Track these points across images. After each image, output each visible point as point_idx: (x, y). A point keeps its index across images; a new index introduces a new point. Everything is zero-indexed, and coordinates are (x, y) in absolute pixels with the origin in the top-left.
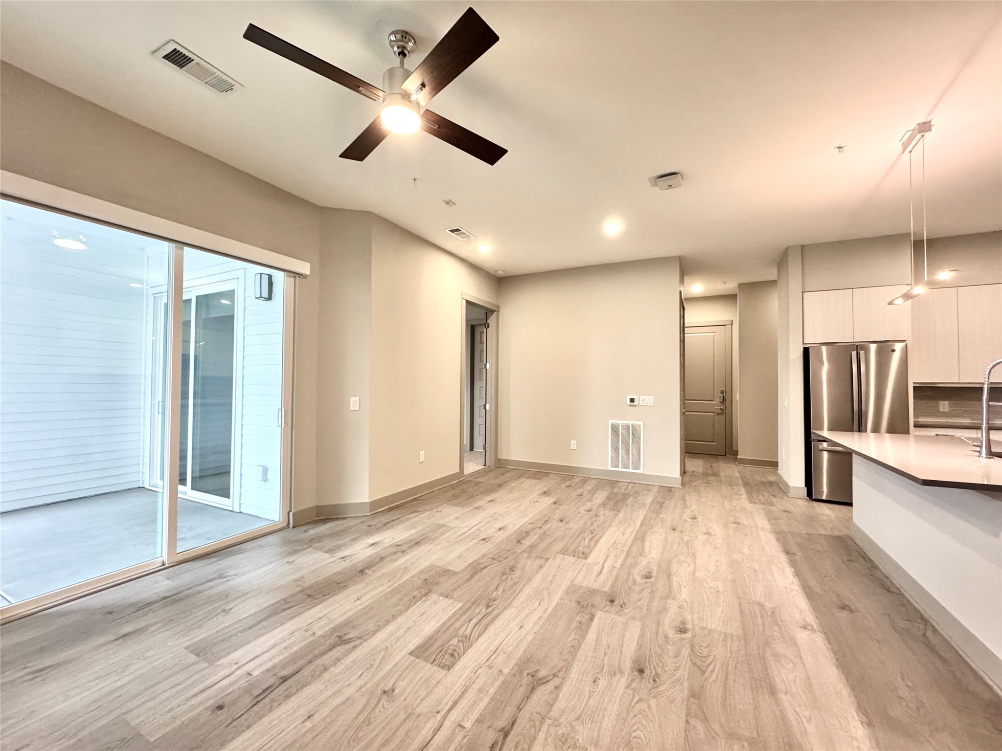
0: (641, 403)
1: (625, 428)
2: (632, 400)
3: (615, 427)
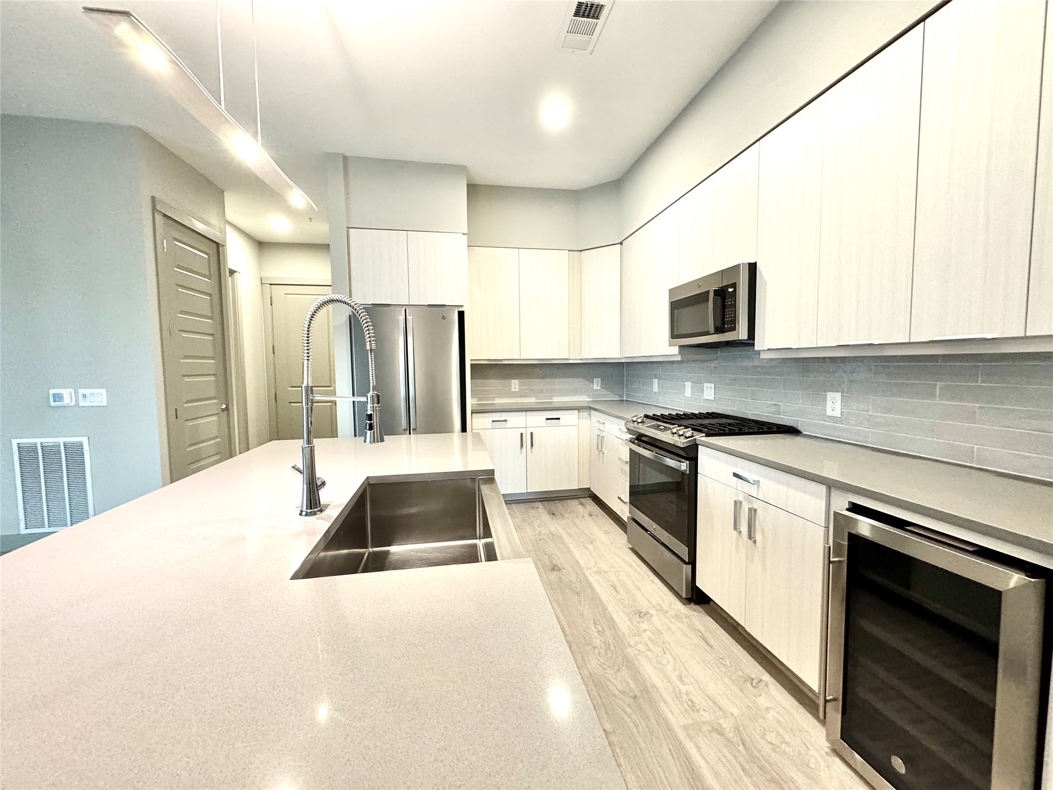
1: (51, 453)
3: (27, 454)
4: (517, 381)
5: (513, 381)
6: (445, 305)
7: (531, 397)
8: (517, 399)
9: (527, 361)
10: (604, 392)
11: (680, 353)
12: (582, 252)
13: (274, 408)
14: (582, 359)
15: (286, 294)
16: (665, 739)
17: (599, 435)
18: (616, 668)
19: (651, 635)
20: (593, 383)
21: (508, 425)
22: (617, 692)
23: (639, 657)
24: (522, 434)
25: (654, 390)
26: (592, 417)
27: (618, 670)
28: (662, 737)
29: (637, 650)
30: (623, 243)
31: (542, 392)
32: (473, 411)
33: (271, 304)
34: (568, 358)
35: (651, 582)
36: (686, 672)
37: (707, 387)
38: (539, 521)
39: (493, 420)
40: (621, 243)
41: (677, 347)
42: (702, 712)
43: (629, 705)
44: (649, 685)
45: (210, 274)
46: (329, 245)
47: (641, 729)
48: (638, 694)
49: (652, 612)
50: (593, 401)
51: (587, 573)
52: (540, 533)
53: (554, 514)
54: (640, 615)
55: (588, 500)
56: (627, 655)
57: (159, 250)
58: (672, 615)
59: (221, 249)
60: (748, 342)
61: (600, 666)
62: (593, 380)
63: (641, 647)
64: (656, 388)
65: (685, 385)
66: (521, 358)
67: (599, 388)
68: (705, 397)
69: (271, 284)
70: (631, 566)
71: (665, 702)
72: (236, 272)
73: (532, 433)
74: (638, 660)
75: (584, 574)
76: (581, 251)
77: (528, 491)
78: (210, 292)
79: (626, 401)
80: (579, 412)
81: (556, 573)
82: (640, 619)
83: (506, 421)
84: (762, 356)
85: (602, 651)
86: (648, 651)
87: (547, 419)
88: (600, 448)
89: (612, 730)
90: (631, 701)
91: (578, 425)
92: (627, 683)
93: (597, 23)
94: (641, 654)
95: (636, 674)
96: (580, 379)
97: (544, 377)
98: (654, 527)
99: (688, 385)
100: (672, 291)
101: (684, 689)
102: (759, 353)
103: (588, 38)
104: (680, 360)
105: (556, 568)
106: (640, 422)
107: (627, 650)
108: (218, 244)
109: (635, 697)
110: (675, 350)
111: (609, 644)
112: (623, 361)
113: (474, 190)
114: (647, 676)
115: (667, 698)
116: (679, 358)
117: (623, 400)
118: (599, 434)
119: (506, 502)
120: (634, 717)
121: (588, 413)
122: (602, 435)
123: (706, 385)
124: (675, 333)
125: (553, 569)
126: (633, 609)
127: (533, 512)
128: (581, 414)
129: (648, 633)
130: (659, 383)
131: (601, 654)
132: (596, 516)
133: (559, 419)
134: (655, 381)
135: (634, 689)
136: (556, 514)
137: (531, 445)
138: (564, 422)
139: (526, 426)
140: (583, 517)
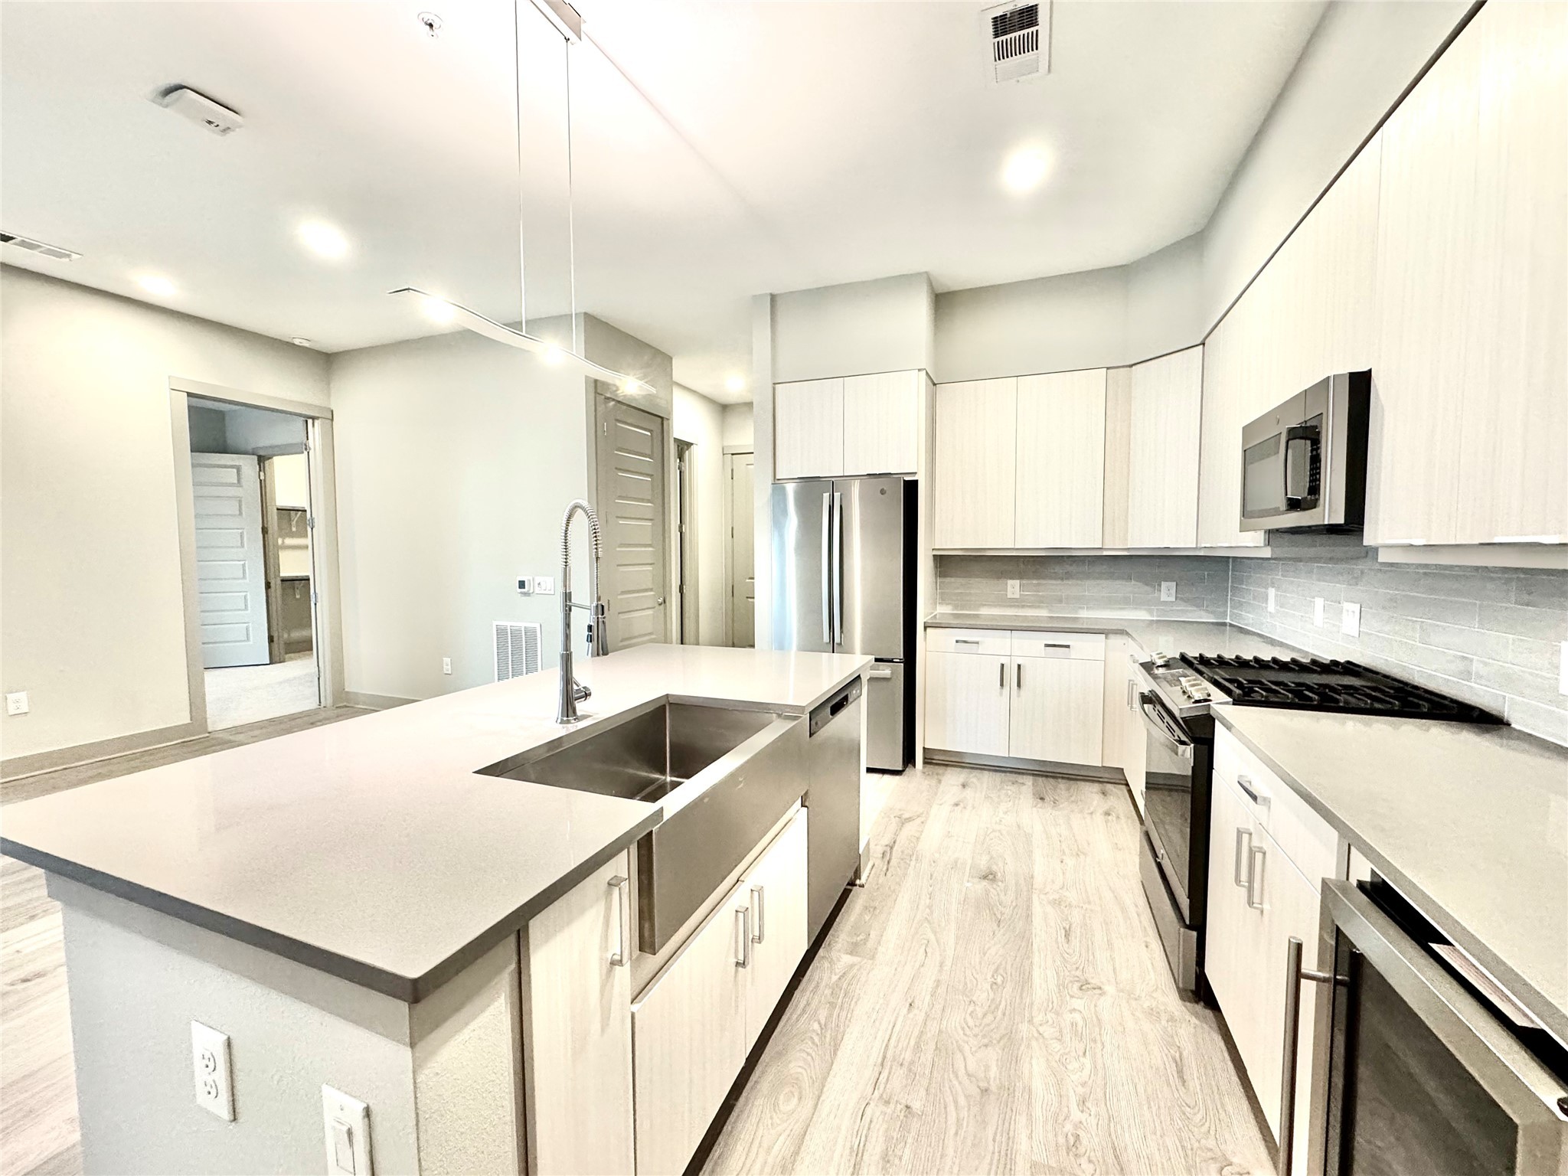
0: (537, 590)
1: (516, 633)
2: (522, 584)
3: (501, 632)
4: (1017, 582)
5: (1010, 582)
6: (890, 474)
7: (1042, 607)
8: (1016, 610)
9: (1026, 551)
10: (1183, 607)
11: (1268, 543)
13: (731, 604)
15: (748, 465)
16: (991, 1164)
18: (986, 1041)
19: (1081, 1023)
20: (1160, 590)
21: (981, 649)
22: (962, 1072)
23: (1034, 1043)
24: (1003, 665)
25: (1269, 609)
27: (986, 1046)
28: (987, 1160)
29: (1038, 1031)
30: (1207, 342)
31: (1060, 601)
32: (927, 625)
33: (732, 478)
34: (1101, 546)
35: (1143, 945)
36: (1100, 1094)
37: (1348, 611)
38: (1011, 803)
39: (958, 639)
40: (1204, 344)
41: (1262, 533)
42: (1083, 1161)
43: (967, 1097)
44: (1019, 1085)
45: (652, 452)
46: (752, 403)
47: (962, 1133)
48: (993, 1088)
49: (1110, 989)
50: (1158, 621)
51: (1035, 897)
52: (1001, 821)
53: (1042, 799)
54: (1082, 986)
55: (1121, 790)
56: (1016, 1032)
57: (599, 433)
58: (1145, 1006)
59: (665, 423)
60: (1347, 527)
61: (963, 1029)
62: (1160, 585)
63: (1048, 1031)
64: (1271, 606)
65: (1314, 602)
66: (1016, 547)
67: (1173, 598)
69: (733, 454)
70: (1124, 910)
71: (1030, 1117)
72: (692, 444)
73: (1019, 666)
74: (1029, 1046)
75: (1029, 900)
76: (1131, 366)
77: (1011, 756)
78: (651, 473)
79: (1231, 625)
80: (1108, 638)
81: (985, 883)
82: (1080, 993)
83: (976, 643)
84: (1382, 557)
85: (980, 1012)
86: (1055, 1041)
87: (1047, 645)
89: (920, 1114)
90: (975, 1091)
92: (987, 1068)
93: (1037, 31)
94: (1041, 1041)
95: (1012, 1060)
96: (1133, 582)
97: (1065, 577)
99: (1319, 602)
101: (1076, 1115)
102: (1375, 550)
103: (1034, 55)
104: (1273, 555)
105: (991, 877)
106: (1161, 666)
107: (1020, 1025)
108: (662, 418)
109: (985, 1091)
111: (997, 1008)
113: (944, 302)
114: (1026, 1072)
115: (1038, 1112)
117: (1224, 624)
119: (926, 760)
120: (964, 1113)
123: (1345, 605)
125: (985, 877)
126: (1078, 973)
127: (1011, 789)
128: (1113, 641)
129: (1077, 1017)
130: (1276, 596)
131: (974, 1015)
132: (1118, 817)
133: (1068, 647)
134: (1272, 592)
135: (992, 1080)
136: (1047, 799)
137: (1019, 685)
138: (1073, 653)
139: (1009, 654)
140: (1092, 813)
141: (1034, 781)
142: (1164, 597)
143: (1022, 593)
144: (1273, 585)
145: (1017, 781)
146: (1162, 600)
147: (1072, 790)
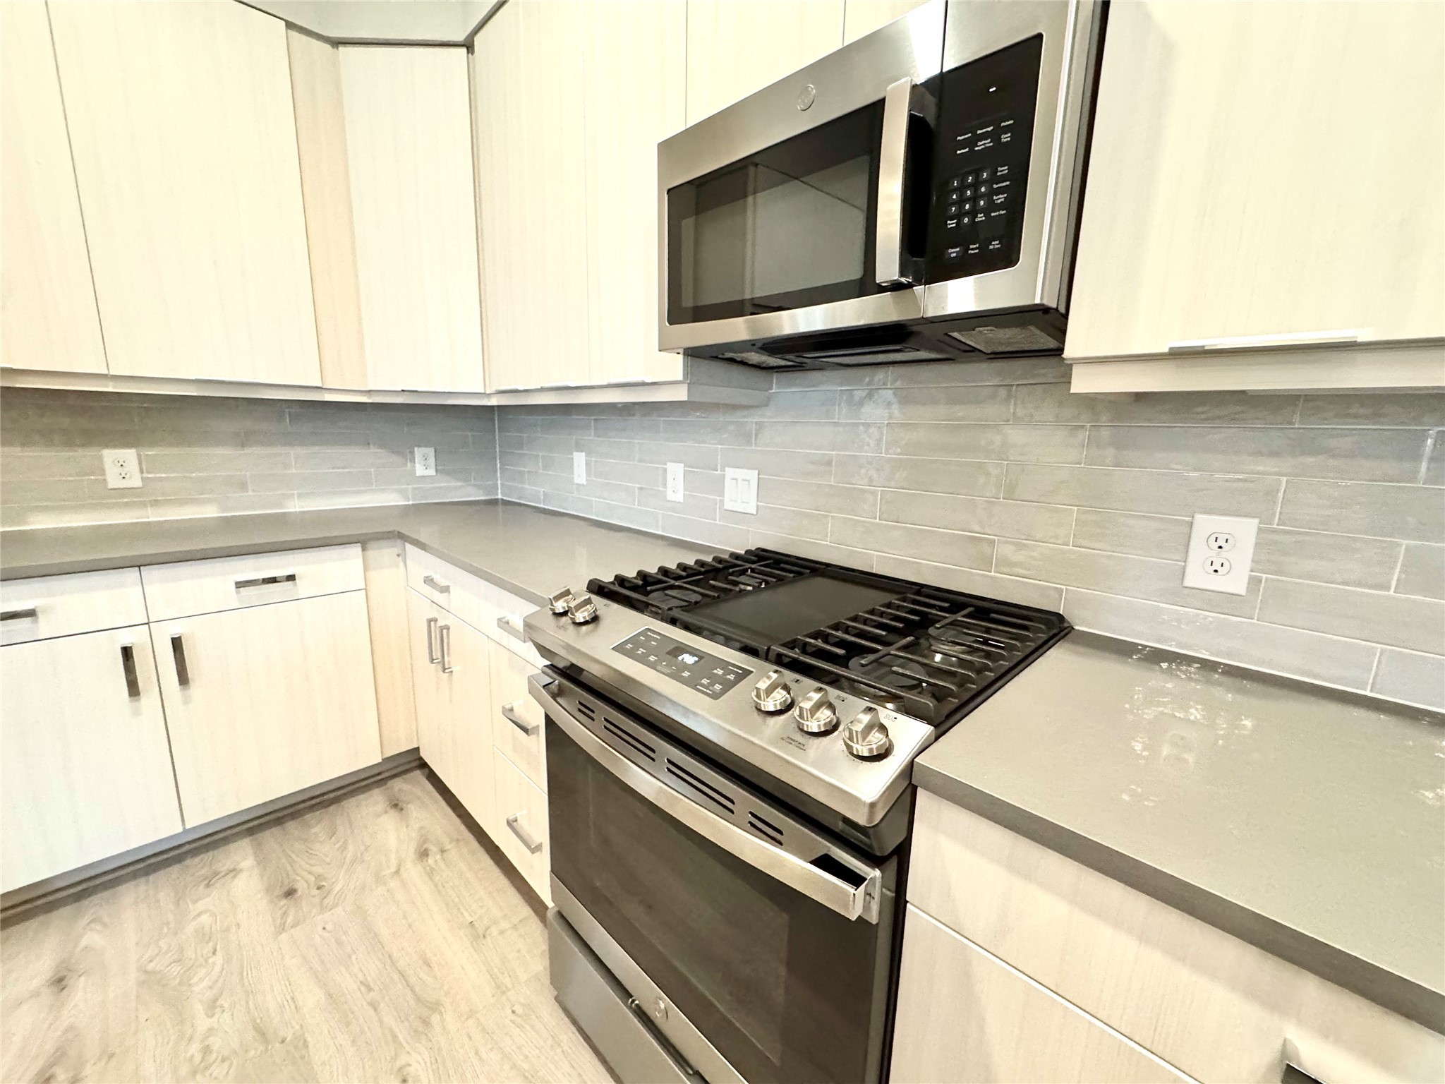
4: (129, 453)
5: (111, 454)
10: (446, 482)
11: (686, 374)
12: (342, 49)
14: (369, 392)
17: (435, 620)
20: (413, 460)
24: (127, 652)
25: (577, 480)
26: (408, 561)
31: (243, 486)
34: (320, 385)
40: (469, 45)
53: (291, 894)
62: (412, 453)
64: (579, 473)
65: (666, 469)
66: (113, 372)
67: (432, 472)
68: (728, 505)
73: (177, 644)
76: (337, 43)
77: (188, 826)
80: (364, 549)
83: (31, 614)
87: (239, 585)
88: (437, 654)
91: (366, 589)
96: (373, 449)
97: (243, 440)
98: (662, 1006)
99: (676, 472)
100: (669, 149)
104: (685, 398)
110: (674, 366)
112: (494, 402)
116: (681, 394)
117: (496, 502)
118: (434, 615)
121: (396, 551)
122: (440, 623)
123: (730, 472)
124: (688, 302)
128: (373, 553)
130: (588, 464)
133: (291, 578)
134: (579, 458)
136: (301, 886)
137: (183, 678)
138: (303, 587)
139: (147, 621)
140: (397, 872)
141: (258, 847)
142: (420, 470)
143: (145, 475)
144: (579, 448)
145: (216, 874)
146: (417, 475)
147: (340, 829)
